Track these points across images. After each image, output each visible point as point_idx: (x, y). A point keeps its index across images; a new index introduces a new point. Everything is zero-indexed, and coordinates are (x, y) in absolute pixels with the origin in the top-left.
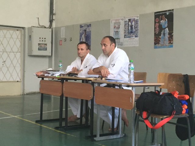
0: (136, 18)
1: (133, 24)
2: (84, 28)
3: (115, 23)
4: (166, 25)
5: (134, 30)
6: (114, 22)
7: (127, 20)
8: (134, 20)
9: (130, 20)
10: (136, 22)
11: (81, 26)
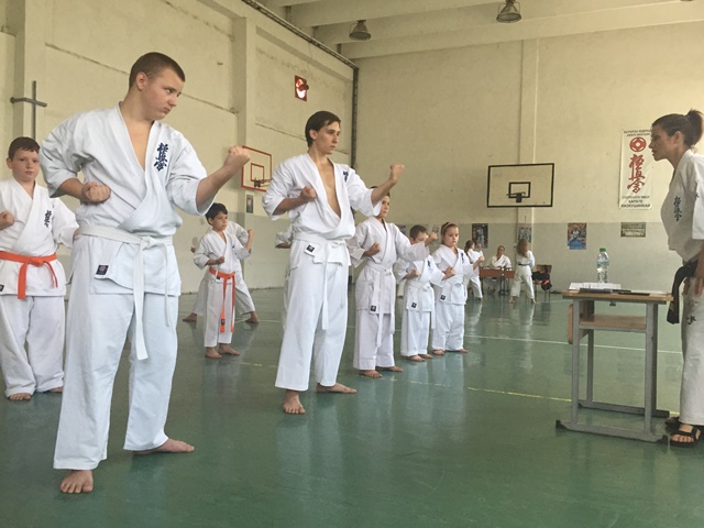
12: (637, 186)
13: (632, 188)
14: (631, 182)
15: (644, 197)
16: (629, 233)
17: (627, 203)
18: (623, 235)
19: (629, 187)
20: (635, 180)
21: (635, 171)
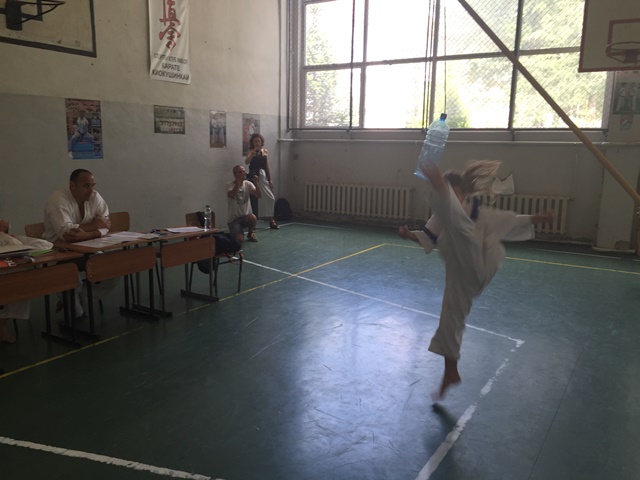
12: (171, 38)
13: (166, 41)
14: (165, 28)
15: (181, 61)
16: (165, 127)
17: (160, 68)
18: (157, 130)
19: (162, 36)
20: (168, 23)
21: (167, 7)
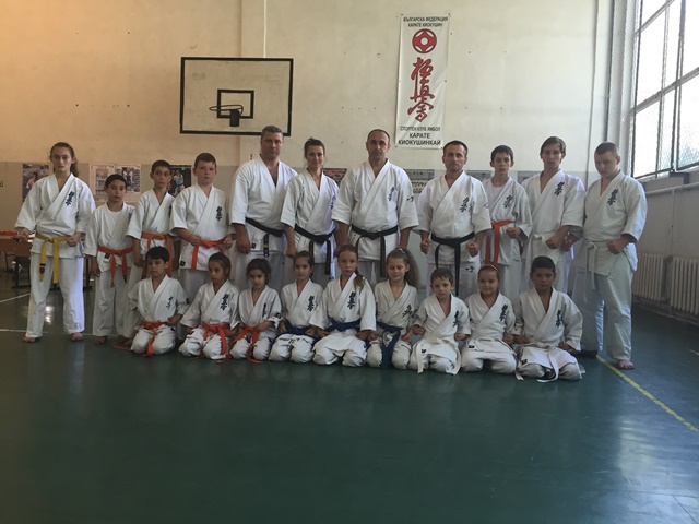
0: (136, 168)
1: (131, 174)
2: (31, 170)
3: (97, 170)
4: (182, 182)
5: (132, 182)
6: (95, 168)
7: (120, 168)
8: (132, 170)
9: (124, 169)
10: (136, 172)
11: (26, 166)
13: (415, 114)
15: (431, 129)
17: (407, 138)
20: (419, 99)
21: (420, 86)
